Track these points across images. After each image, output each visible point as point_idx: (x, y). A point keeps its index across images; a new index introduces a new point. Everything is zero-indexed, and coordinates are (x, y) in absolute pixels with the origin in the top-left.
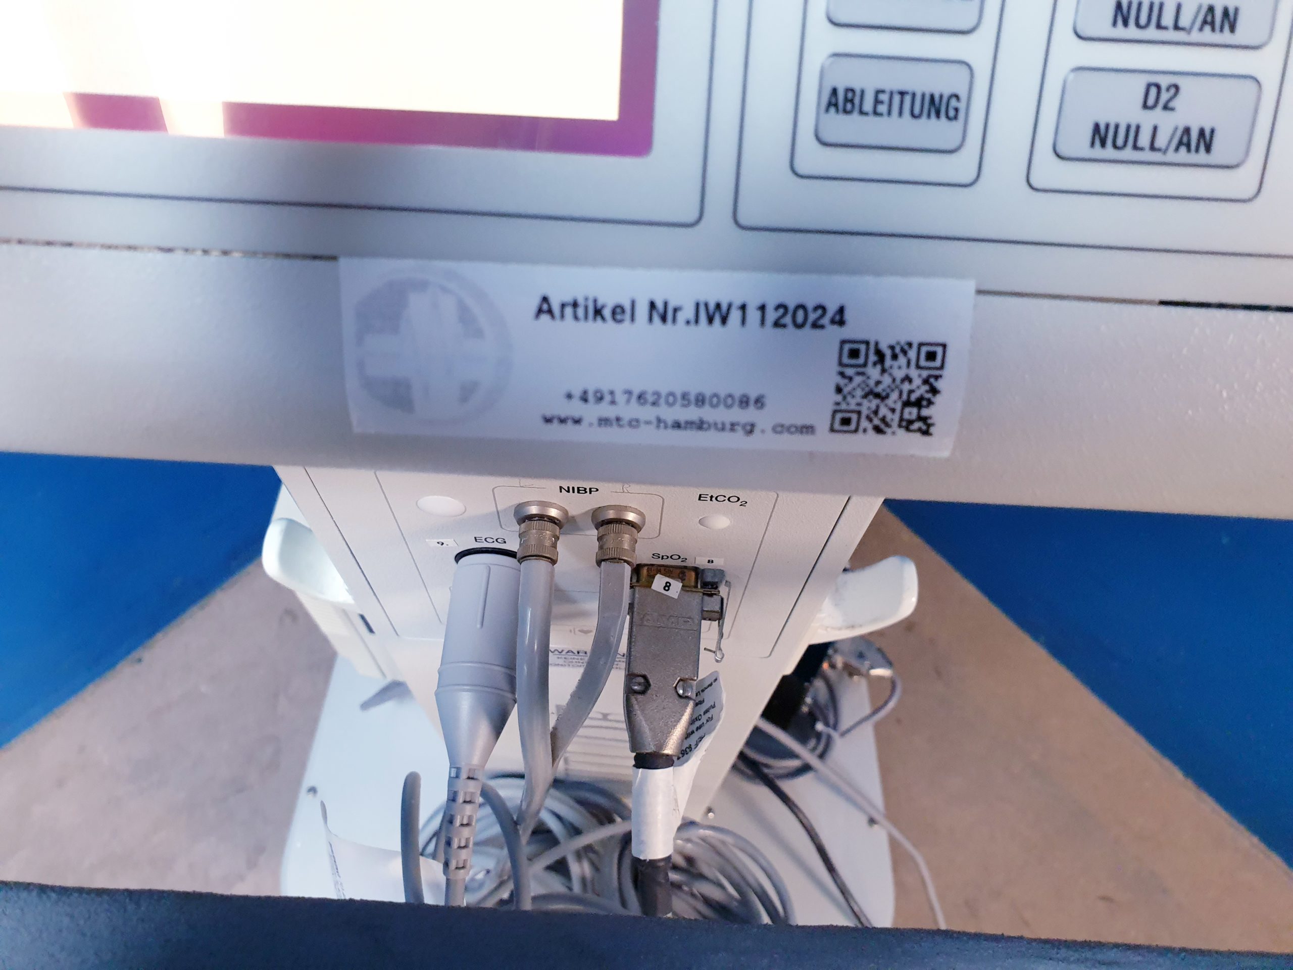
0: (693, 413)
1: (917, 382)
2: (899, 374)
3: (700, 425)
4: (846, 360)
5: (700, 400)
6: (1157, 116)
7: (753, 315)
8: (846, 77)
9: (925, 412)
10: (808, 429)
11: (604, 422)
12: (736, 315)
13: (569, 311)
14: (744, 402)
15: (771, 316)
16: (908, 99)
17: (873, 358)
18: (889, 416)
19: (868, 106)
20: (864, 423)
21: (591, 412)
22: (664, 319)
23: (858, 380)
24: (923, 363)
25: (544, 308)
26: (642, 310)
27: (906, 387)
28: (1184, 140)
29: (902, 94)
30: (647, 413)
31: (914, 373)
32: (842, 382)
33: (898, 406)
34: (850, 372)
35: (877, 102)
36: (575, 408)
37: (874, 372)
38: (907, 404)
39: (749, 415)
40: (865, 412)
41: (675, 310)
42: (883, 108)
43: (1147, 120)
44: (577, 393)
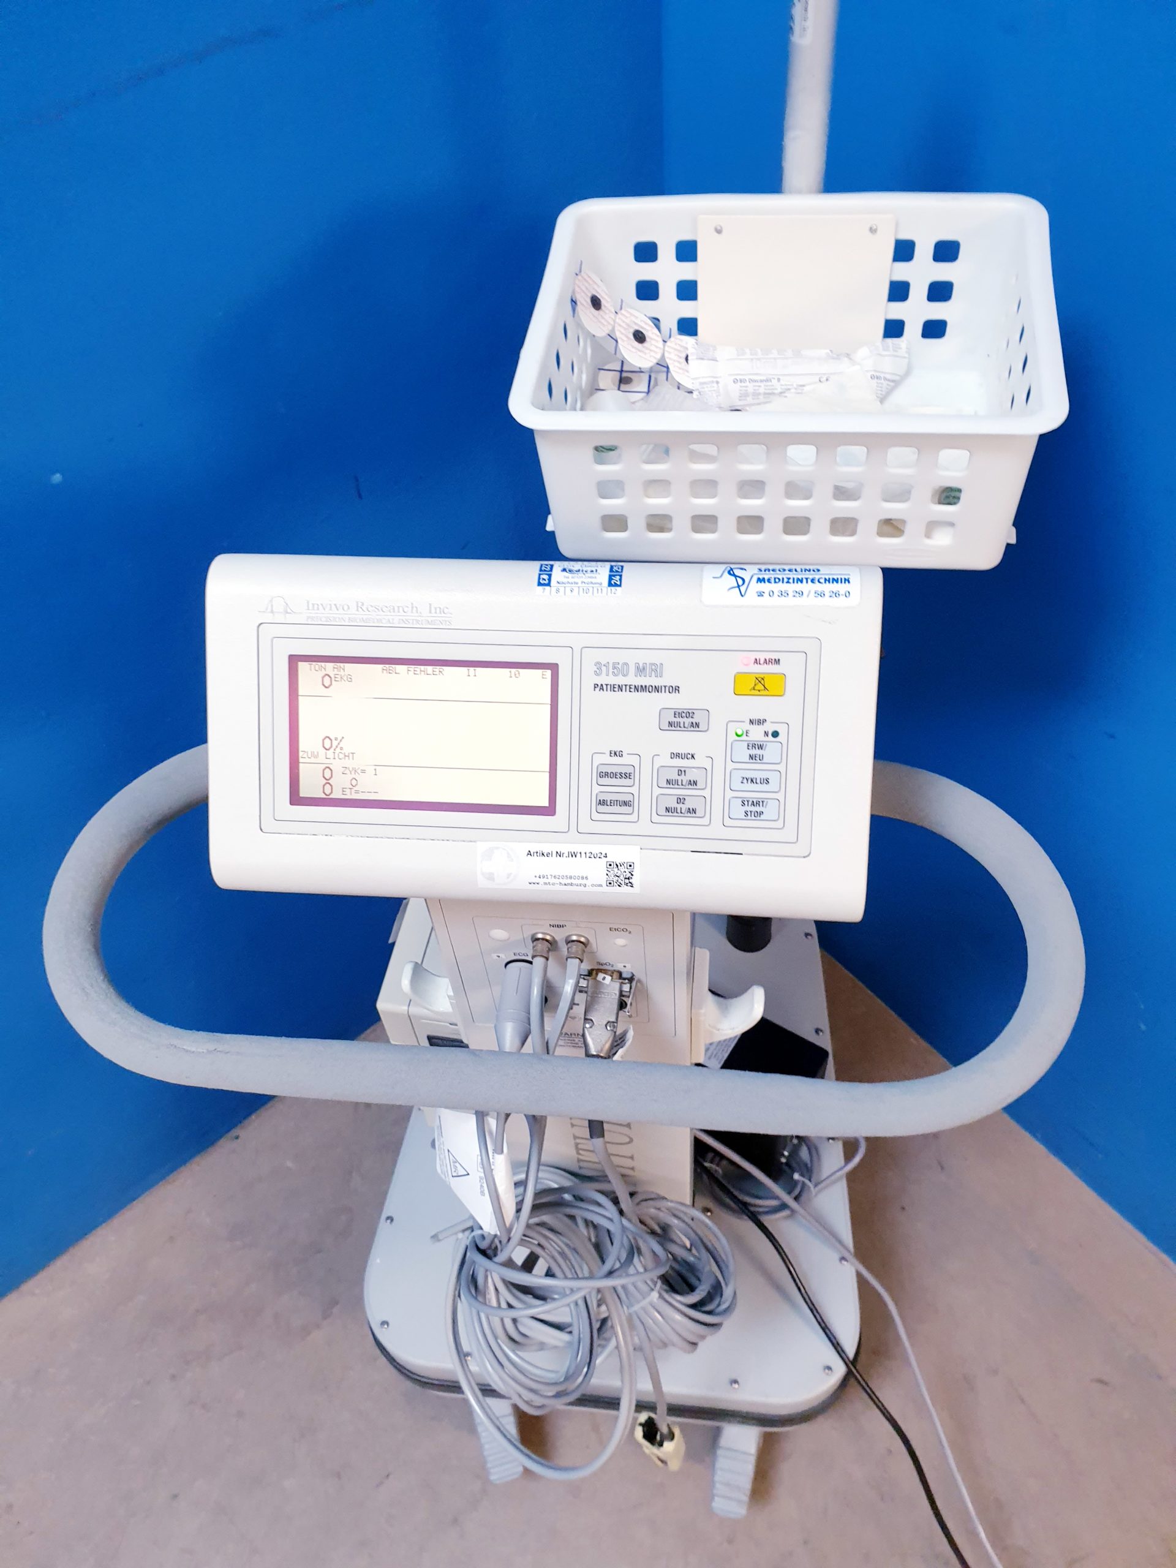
0: (569, 881)
1: (627, 872)
2: (622, 871)
3: (571, 884)
4: (608, 866)
5: (571, 877)
6: (681, 805)
7: (583, 855)
8: (602, 797)
9: (631, 881)
10: (601, 886)
11: (545, 884)
12: (578, 855)
13: (535, 854)
14: (583, 878)
15: (588, 855)
16: (618, 802)
17: (615, 866)
18: (621, 882)
19: (609, 804)
20: (615, 884)
21: (542, 881)
22: (560, 856)
23: (612, 872)
24: (628, 867)
25: (529, 853)
26: (554, 854)
27: (625, 874)
28: (689, 811)
29: (617, 801)
30: (557, 881)
31: (626, 870)
32: (608, 872)
33: (623, 879)
34: (609, 870)
35: (611, 803)
36: (537, 880)
37: (616, 870)
38: (626, 878)
39: (584, 882)
40: (615, 881)
41: (563, 854)
42: (612, 804)
43: (679, 806)
44: (538, 876)
